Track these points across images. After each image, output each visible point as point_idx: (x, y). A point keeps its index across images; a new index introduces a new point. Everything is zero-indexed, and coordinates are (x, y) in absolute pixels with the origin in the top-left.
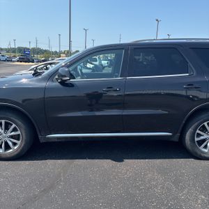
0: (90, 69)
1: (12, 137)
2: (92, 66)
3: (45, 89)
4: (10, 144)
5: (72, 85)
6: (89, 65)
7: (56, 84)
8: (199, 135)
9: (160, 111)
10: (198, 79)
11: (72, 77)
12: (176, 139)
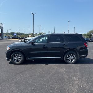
0: (41, 41)
1: (19, 58)
2: (42, 40)
3: (28, 46)
4: (19, 60)
5: (35, 45)
6: (41, 40)
7: (31, 45)
8: (68, 58)
9: (57, 51)
10: (67, 43)
11: (35, 43)
12: (62, 59)
